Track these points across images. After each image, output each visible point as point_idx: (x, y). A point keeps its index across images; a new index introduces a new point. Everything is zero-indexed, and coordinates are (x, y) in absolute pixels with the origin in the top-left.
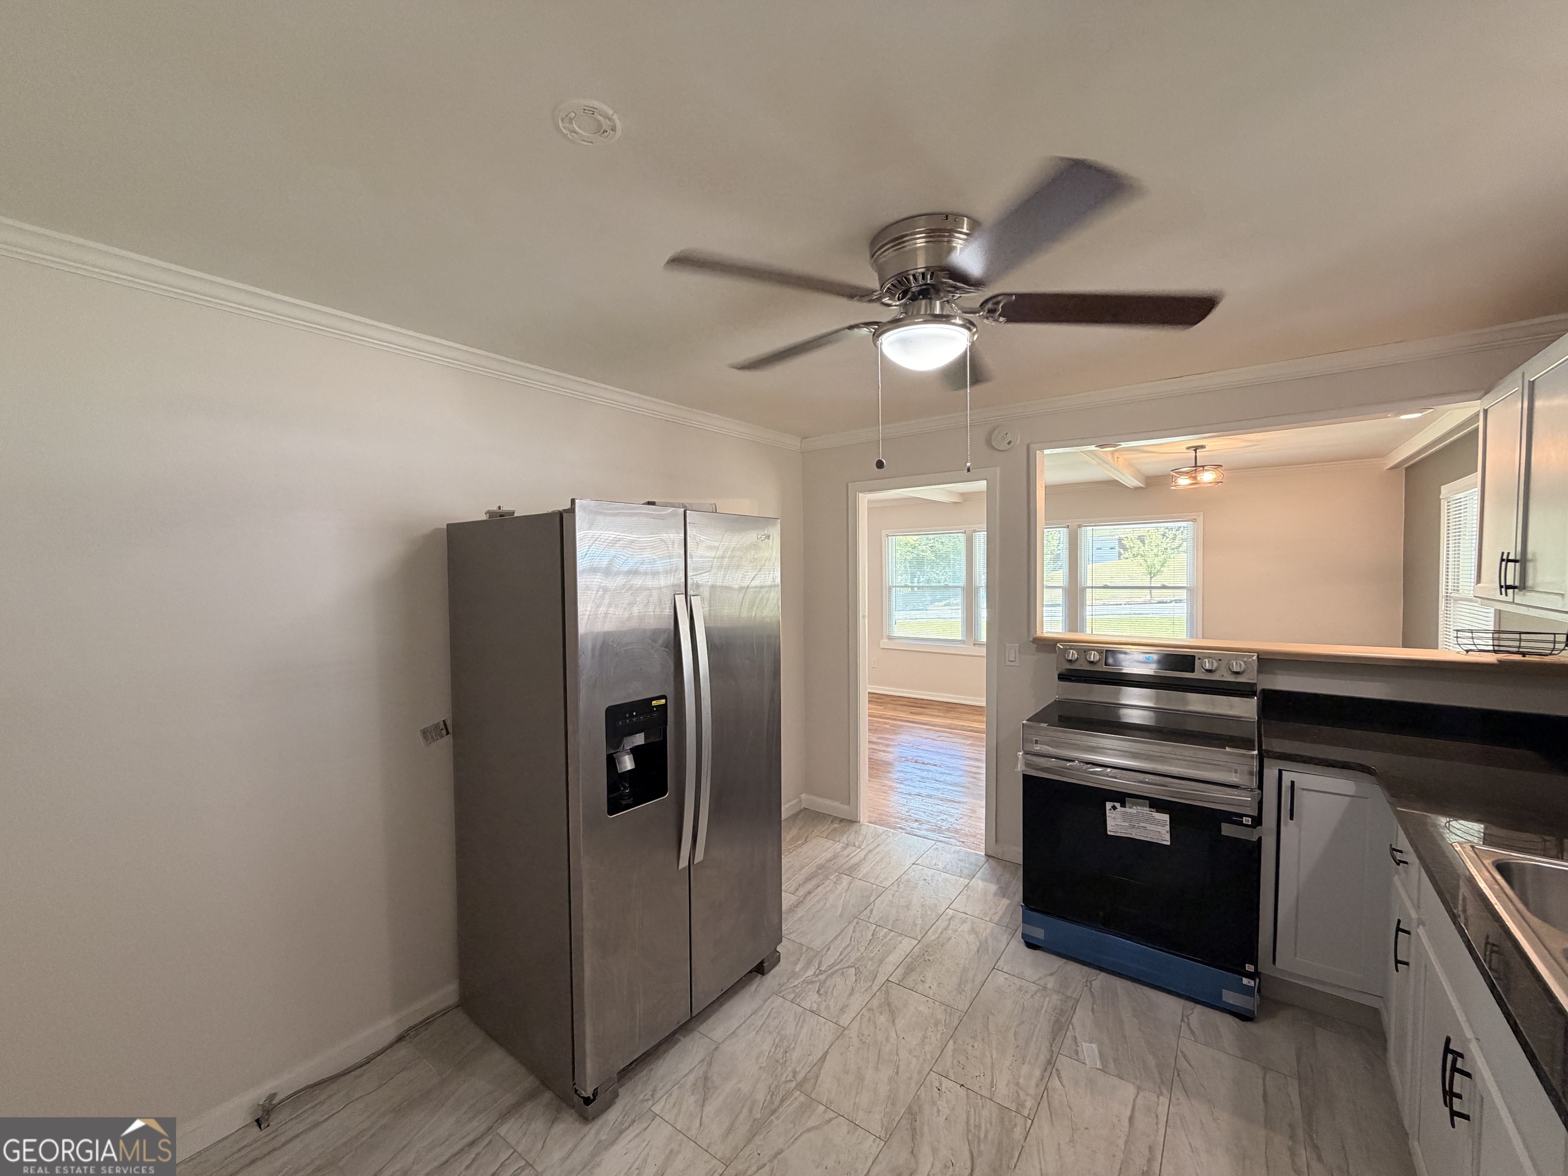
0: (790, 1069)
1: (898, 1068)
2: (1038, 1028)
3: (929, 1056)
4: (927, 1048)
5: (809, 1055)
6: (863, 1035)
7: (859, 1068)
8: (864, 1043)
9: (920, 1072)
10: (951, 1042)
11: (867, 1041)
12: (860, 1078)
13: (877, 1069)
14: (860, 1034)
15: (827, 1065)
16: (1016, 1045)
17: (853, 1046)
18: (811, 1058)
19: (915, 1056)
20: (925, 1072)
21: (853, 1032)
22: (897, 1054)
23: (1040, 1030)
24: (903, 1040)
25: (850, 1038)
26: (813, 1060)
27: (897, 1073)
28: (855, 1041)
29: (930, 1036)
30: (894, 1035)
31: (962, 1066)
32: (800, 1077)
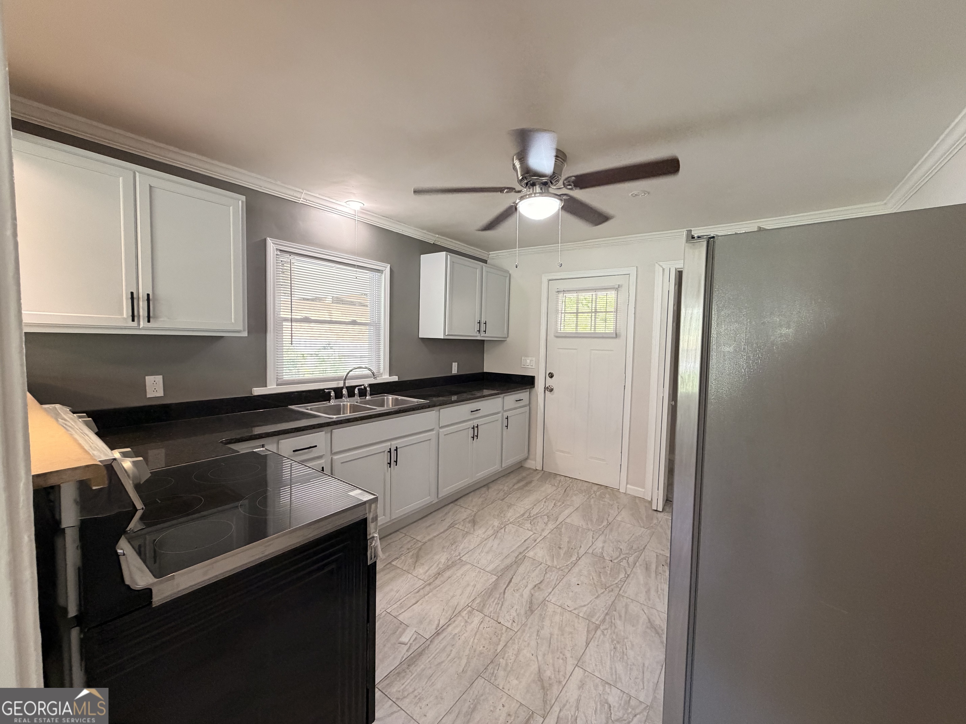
0: (608, 636)
1: (537, 634)
2: (429, 660)
3: (516, 641)
4: (516, 647)
5: (598, 645)
6: (562, 659)
7: (563, 635)
8: (561, 653)
9: (524, 631)
10: (498, 651)
11: (559, 653)
12: (561, 629)
13: (551, 635)
14: (565, 660)
15: (584, 638)
16: (453, 647)
17: (569, 650)
18: (596, 643)
19: (526, 641)
20: (521, 631)
21: (571, 662)
22: (537, 643)
23: (429, 657)
24: (533, 652)
25: (572, 657)
26: (594, 641)
27: (538, 631)
28: (568, 655)
29: (512, 656)
30: (540, 658)
31: (496, 634)
32: (599, 632)
